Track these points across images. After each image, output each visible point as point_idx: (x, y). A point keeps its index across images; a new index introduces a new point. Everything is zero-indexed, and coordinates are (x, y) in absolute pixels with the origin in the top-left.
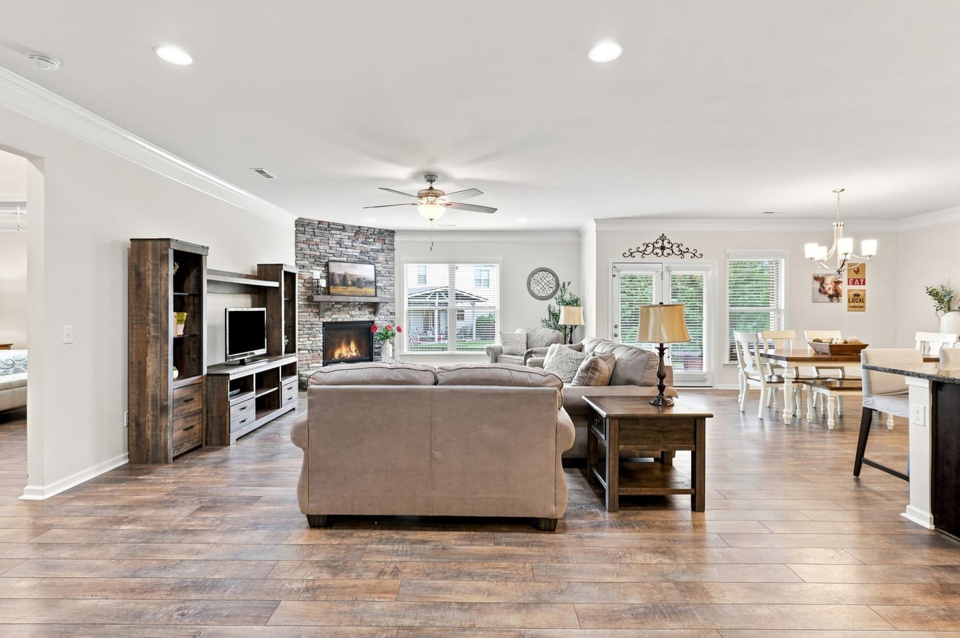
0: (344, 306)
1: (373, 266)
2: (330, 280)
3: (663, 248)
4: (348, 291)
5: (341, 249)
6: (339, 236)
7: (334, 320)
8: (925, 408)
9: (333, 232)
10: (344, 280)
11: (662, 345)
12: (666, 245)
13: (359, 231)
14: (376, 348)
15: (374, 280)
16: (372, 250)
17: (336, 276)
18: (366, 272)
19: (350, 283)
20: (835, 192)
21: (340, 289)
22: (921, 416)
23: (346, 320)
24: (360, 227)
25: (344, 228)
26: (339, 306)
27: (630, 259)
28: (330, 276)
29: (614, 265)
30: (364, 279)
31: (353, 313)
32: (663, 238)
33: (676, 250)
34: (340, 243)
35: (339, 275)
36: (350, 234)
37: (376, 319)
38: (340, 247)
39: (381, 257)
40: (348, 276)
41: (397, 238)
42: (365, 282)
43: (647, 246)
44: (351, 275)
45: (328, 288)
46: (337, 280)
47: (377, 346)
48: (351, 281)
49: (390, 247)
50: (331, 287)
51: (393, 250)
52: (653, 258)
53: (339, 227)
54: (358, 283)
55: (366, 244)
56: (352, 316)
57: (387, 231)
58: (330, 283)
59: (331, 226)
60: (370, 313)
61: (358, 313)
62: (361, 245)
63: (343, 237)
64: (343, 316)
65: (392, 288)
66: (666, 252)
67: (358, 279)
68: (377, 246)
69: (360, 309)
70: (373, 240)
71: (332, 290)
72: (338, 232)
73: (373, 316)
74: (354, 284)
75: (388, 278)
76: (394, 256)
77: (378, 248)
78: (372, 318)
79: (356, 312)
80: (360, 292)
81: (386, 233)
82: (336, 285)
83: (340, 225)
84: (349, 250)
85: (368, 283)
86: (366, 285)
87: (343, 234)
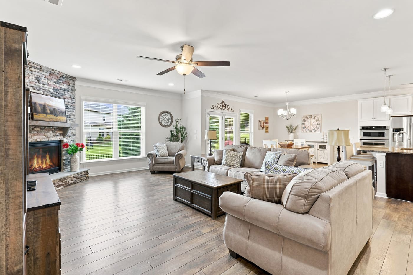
0: (42, 129)
1: (63, 100)
2: (33, 108)
3: (223, 106)
4: (48, 118)
5: (39, 84)
6: (37, 74)
7: (34, 141)
8: (383, 162)
9: (33, 69)
10: (44, 108)
11: (339, 146)
12: (224, 105)
13: (52, 73)
14: (64, 160)
15: (65, 111)
16: (62, 89)
17: (38, 105)
18: (59, 104)
19: (49, 112)
20: (286, 92)
21: (42, 116)
22: (382, 164)
23: (43, 140)
24: (53, 70)
25: (41, 69)
26: (39, 129)
27: (213, 110)
28: (33, 105)
29: (208, 112)
30: (58, 109)
31: (49, 134)
32: (223, 102)
33: (227, 107)
34: (38, 80)
35: (40, 105)
36: (46, 74)
37: (65, 139)
38: (38, 82)
39: (67, 95)
40: (47, 106)
41: (77, 83)
42: (59, 112)
43: (218, 105)
44: (49, 106)
45: (32, 115)
46: (39, 109)
47: (65, 158)
48: (49, 110)
49: (73, 88)
50: (34, 114)
51: (74, 91)
52: (219, 110)
53: (38, 67)
54: (54, 112)
55: (57, 83)
56: (48, 137)
57: (71, 77)
58: (34, 110)
59: (31, 64)
60: (61, 135)
61: (52, 135)
62: (54, 84)
63: (40, 75)
64: (41, 137)
65: (74, 117)
66: (224, 108)
67: (54, 109)
68: (65, 86)
69: (53, 132)
70: (62, 81)
71: (35, 116)
72: (37, 70)
73: (62, 136)
74: (51, 113)
75: (72, 110)
76: (75, 95)
77: (65, 88)
78: (61, 138)
79: (50, 134)
80: (56, 119)
81: (71, 79)
82: (38, 112)
83: (38, 65)
84: (45, 86)
85: (62, 113)
86: (60, 114)
87: (41, 72)
